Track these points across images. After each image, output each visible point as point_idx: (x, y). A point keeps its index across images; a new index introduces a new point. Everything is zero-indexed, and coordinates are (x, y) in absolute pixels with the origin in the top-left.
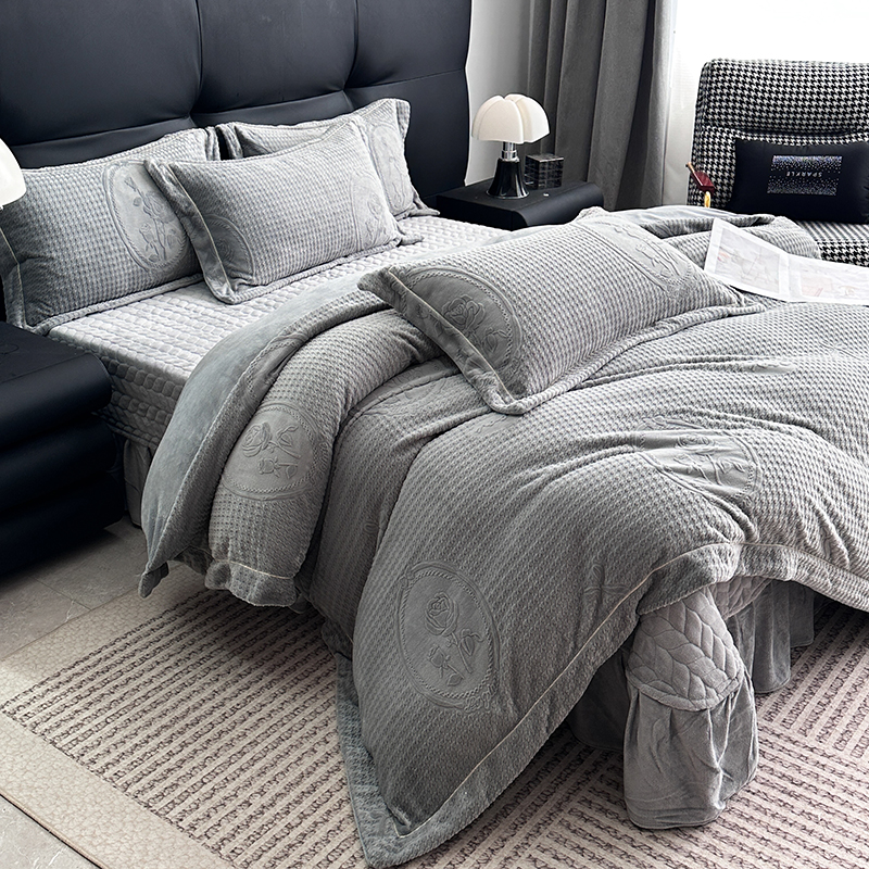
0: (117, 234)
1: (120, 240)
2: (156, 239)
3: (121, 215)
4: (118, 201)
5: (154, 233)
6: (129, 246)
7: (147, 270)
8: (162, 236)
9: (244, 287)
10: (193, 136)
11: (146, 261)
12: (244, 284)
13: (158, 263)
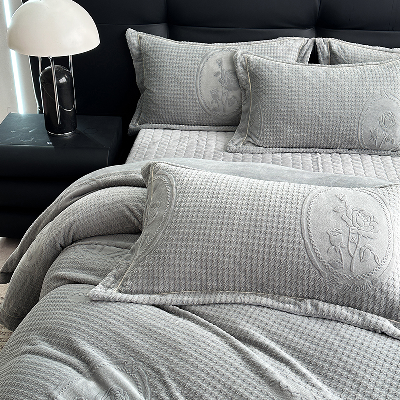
0: (195, 90)
1: (195, 93)
2: (221, 98)
3: (203, 79)
4: (205, 71)
5: (220, 94)
6: (200, 98)
7: (210, 115)
8: (225, 98)
9: (250, 144)
10: (292, 42)
11: (210, 110)
12: (251, 142)
13: (218, 113)
